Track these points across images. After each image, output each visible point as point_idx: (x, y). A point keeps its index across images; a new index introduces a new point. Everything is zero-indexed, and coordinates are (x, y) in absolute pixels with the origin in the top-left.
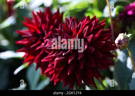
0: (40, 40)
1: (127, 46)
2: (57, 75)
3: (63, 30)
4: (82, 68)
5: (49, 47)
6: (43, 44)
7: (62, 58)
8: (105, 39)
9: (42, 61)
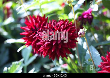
0: (34, 32)
1: (85, 36)
2: (46, 52)
3: (48, 27)
4: (60, 48)
5: (41, 36)
6: (37, 35)
7: (49, 42)
8: (72, 32)
9: (37, 44)
